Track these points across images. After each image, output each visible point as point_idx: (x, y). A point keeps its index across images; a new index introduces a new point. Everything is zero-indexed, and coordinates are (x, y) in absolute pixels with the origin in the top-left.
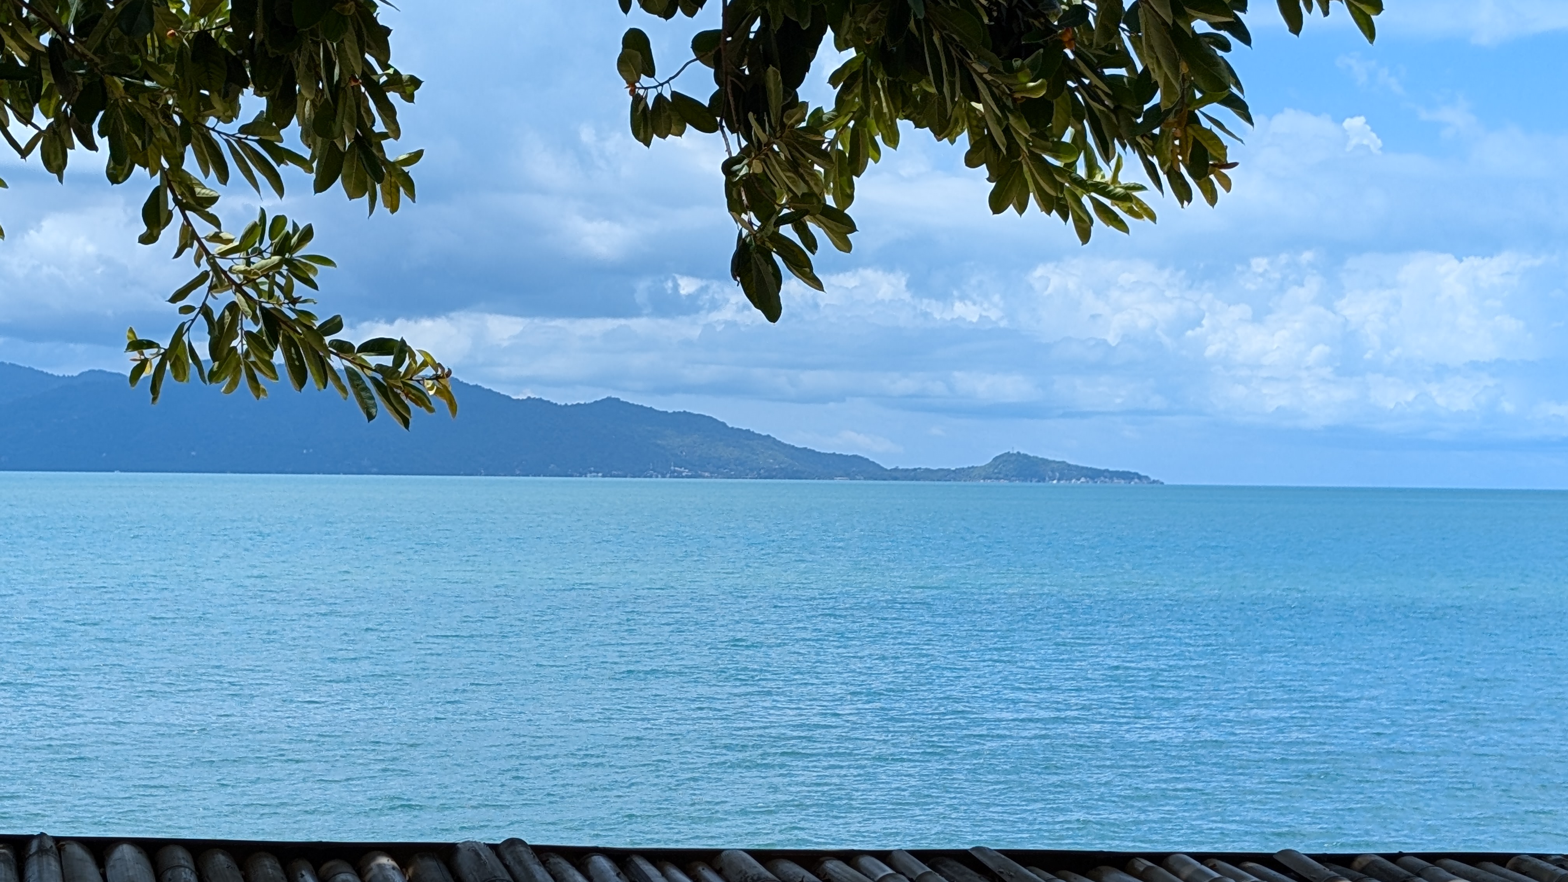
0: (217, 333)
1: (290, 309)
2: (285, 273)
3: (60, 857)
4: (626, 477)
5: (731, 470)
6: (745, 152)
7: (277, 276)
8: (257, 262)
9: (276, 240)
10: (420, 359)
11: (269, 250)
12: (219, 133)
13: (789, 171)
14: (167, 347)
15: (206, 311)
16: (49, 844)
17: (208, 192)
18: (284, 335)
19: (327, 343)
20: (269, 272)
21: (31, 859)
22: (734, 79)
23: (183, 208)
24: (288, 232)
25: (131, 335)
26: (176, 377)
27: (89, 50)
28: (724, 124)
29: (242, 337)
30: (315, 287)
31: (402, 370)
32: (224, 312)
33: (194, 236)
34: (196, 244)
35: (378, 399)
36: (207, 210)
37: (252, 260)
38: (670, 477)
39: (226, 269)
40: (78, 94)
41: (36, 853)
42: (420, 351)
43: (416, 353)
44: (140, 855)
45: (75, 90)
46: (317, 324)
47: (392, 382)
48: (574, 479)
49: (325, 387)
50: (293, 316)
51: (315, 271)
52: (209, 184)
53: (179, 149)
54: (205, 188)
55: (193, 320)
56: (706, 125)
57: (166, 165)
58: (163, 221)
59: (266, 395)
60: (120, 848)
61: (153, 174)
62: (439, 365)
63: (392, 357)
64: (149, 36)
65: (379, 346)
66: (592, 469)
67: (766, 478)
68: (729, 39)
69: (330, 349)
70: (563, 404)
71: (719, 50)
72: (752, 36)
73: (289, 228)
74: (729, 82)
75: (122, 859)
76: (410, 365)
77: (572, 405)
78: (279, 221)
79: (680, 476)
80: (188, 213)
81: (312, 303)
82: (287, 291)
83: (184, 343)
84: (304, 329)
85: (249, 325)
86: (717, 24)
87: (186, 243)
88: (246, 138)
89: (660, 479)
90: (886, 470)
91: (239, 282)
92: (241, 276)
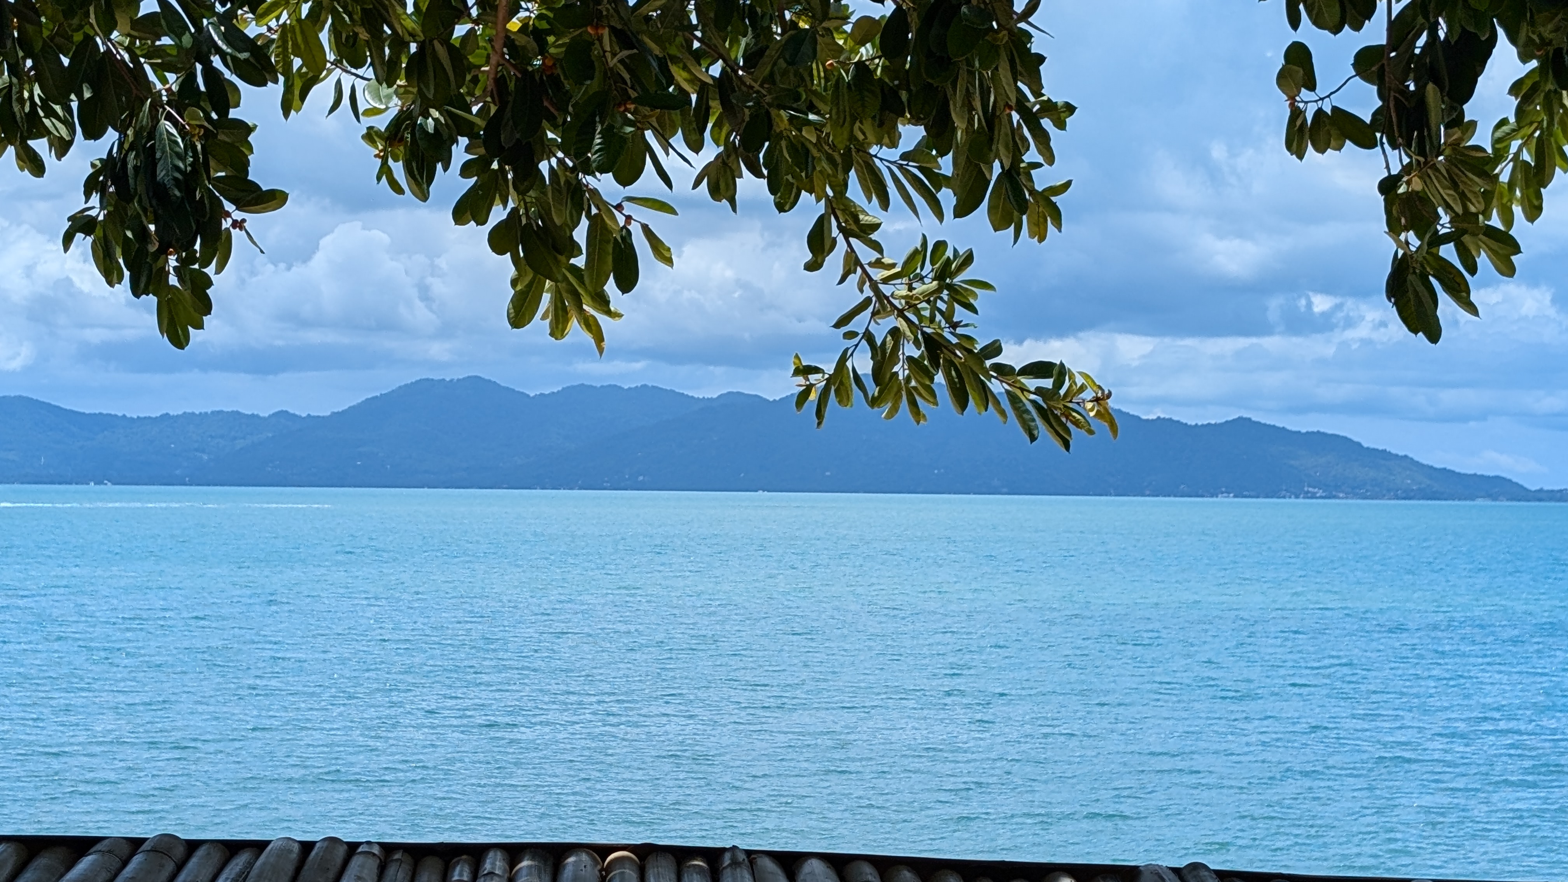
0: (879, 358)
1: (951, 333)
2: (946, 298)
3: (752, 869)
4: (1258, 497)
5: (1367, 491)
6: (1406, 170)
7: (939, 301)
8: (920, 288)
9: (937, 266)
10: (1080, 381)
11: (930, 276)
12: (881, 159)
13: (1449, 188)
14: (832, 372)
15: (869, 337)
16: (742, 857)
17: (870, 218)
18: (945, 359)
19: (988, 366)
20: (931, 298)
21: (725, 872)
22: (1397, 95)
23: (847, 234)
24: (949, 257)
25: (797, 361)
26: (840, 402)
27: (756, 81)
28: (1385, 140)
29: (904, 362)
30: (975, 311)
31: (1062, 392)
32: (886, 337)
33: (858, 262)
34: (859, 270)
35: (1039, 422)
36: (871, 236)
37: (914, 285)
38: (1304, 498)
39: (888, 294)
40: (745, 124)
41: (730, 865)
42: (1079, 372)
43: (1077, 375)
44: (828, 870)
45: (744, 121)
46: (978, 347)
47: (1052, 403)
48: (1205, 499)
49: (986, 410)
50: (954, 340)
51: (975, 296)
52: (871, 211)
53: (841, 177)
54: (868, 215)
55: (857, 346)
56: (1365, 140)
57: (830, 193)
58: (827, 247)
59: (926, 420)
60: (809, 861)
61: (818, 200)
62: (1100, 387)
63: (1052, 380)
64: (814, 66)
65: (1039, 369)
66: (1224, 489)
67: (1404, 499)
68: (1393, 54)
69: (992, 373)
70: (1193, 424)
71: (1383, 65)
72: (1417, 51)
73: (949, 253)
74: (1392, 98)
75: (812, 873)
76: (1071, 386)
77: (1202, 425)
78: (940, 246)
79: (1313, 496)
80: (851, 240)
81: (972, 328)
82: (948, 316)
83: (847, 368)
84: (965, 353)
85: (910, 350)
86: (1382, 39)
87: (850, 269)
88: (907, 165)
89: (1293, 500)
90: (1531, 491)
91: (900, 307)
92: (903, 301)
